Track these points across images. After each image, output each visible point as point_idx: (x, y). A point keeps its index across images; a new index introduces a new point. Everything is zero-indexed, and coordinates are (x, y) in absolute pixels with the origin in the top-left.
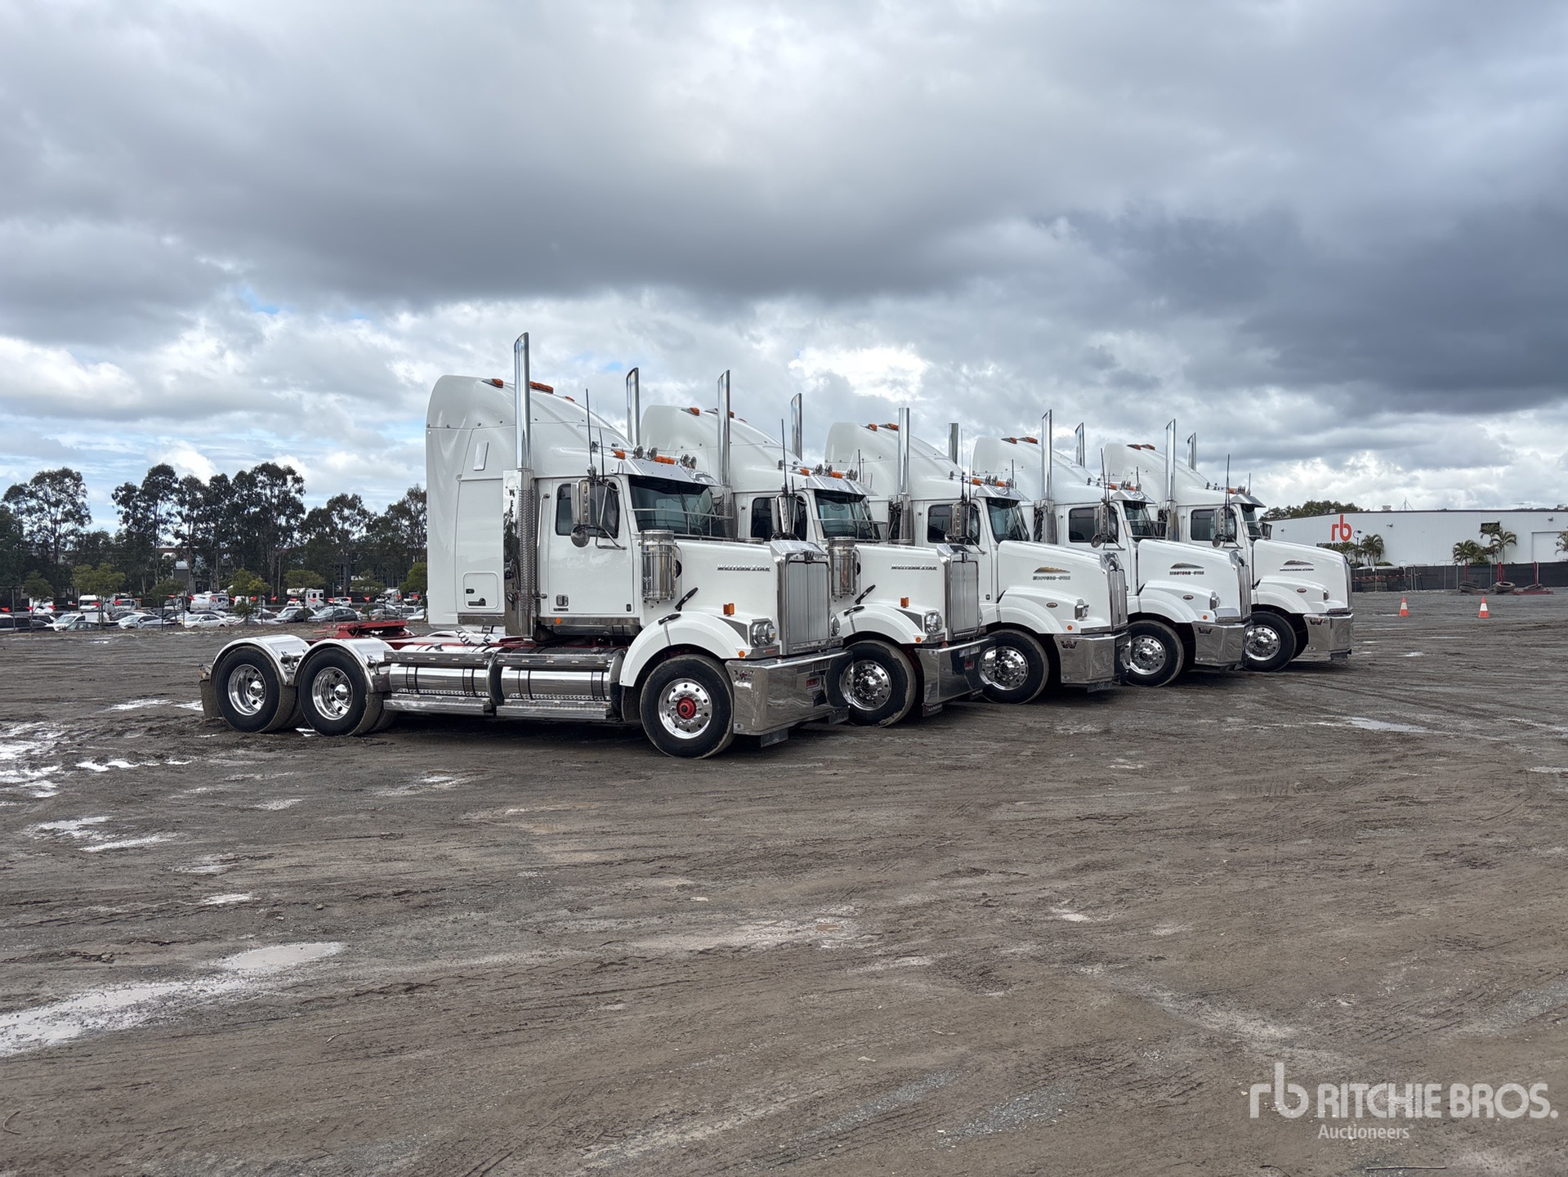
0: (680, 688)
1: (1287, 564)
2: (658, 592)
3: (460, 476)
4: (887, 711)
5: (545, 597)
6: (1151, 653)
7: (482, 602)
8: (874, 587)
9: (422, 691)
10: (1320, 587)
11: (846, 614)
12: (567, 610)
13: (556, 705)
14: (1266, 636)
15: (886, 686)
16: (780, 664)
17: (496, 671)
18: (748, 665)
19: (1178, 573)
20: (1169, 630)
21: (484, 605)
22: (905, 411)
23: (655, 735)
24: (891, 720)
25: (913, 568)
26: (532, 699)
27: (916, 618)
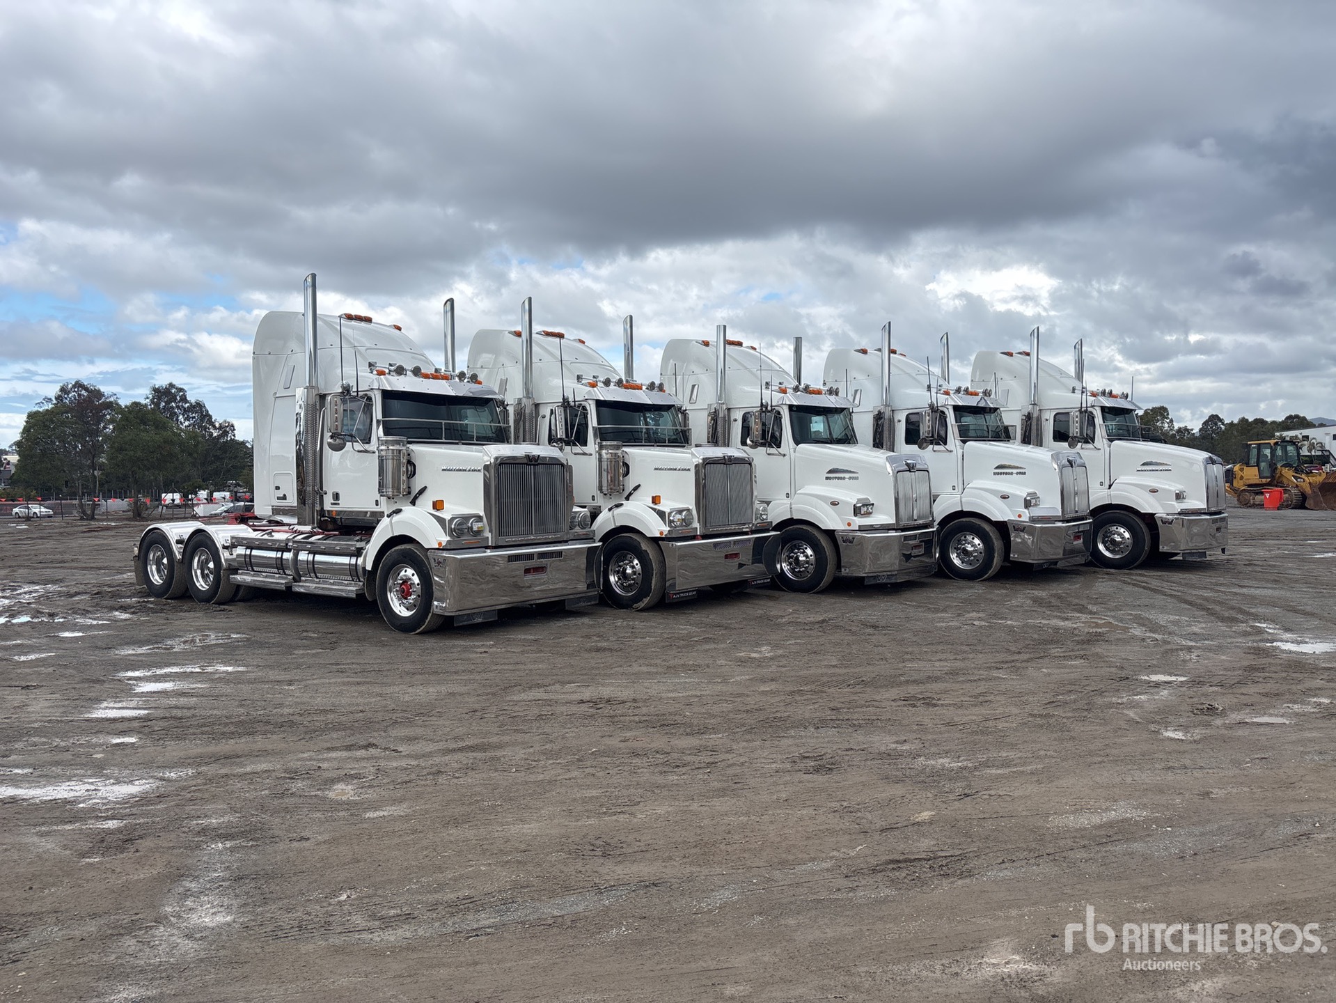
0: (403, 573)
1: (1144, 464)
2: (390, 490)
3: (276, 393)
4: (637, 599)
5: (326, 494)
6: (972, 549)
7: (284, 498)
8: (639, 486)
9: (255, 569)
10: (1176, 487)
11: (610, 510)
12: (338, 504)
13: (331, 584)
14: (1120, 534)
15: (639, 574)
16: (489, 553)
17: (296, 555)
18: (445, 554)
19: (1001, 474)
20: (987, 527)
21: (285, 499)
22: (722, 328)
23: (385, 611)
24: (642, 605)
25: (671, 469)
26: (317, 578)
27: (661, 514)
